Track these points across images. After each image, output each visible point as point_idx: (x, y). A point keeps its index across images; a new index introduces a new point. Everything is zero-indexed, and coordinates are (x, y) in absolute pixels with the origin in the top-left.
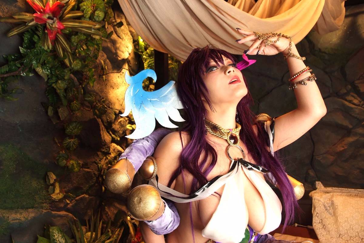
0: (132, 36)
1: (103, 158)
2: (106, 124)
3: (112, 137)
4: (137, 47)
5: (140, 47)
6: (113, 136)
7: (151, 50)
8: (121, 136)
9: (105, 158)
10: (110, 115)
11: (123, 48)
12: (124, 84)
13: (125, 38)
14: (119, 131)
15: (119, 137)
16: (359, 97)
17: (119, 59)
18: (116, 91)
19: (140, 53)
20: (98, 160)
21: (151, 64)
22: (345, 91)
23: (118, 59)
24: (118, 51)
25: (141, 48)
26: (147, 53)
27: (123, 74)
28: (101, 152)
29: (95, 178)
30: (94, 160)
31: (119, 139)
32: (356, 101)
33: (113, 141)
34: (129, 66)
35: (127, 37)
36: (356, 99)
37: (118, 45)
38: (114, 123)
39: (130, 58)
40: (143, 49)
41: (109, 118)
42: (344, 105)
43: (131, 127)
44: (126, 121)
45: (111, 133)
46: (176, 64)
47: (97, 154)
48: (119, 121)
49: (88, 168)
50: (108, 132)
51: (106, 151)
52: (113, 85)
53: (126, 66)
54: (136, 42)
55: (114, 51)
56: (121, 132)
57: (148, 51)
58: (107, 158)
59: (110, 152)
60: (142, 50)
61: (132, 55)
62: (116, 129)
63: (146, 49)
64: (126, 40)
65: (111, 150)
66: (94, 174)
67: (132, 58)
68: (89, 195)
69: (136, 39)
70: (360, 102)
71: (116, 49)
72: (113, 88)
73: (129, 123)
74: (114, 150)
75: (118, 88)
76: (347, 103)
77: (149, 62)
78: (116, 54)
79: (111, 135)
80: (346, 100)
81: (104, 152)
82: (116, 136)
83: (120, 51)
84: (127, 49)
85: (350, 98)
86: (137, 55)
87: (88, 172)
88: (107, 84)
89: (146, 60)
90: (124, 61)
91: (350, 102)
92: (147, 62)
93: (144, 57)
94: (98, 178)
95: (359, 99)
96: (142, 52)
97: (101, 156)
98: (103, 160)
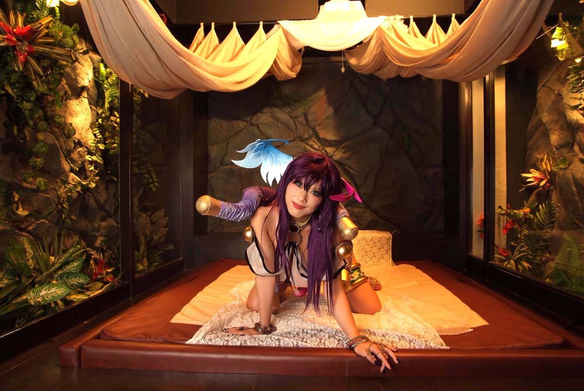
0: (93, 63)
1: (61, 187)
2: (64, 152)
3: (71, 167)
4: (97, 75)
5: (100, 76)
6: (71, 165)
7: (113, 80)
8: (80, 167)
9: (63, 186)
10: (69, 143)
11: (83, 75)
12: (83, 113)
13: (85, 64)
14: (78, 161)
15: (78, 167)
16: (319, 142)
17: (79, 86)
18: (75, 119)
19: (100, 82)
20: (57, 187)
21: (112, 94)
22: (308, 136)
23: (77, 85)
24: (78, 78)
25: (102, 76)
26: (108, 82)
27: (82, 102)
28: (60, 179)
29: (55, 205)
30: (52, 186)
31: (77, 169)
32: (316, 146)
33: (72, 170)
34: (88, 94)
35: (87, 63)
36: (317, 144)
37: (78, 71)
38: (73, 152)
39: (89, 86)
40: (104, 78)
41: (68, 145)
42: (306, 150)
43: (91, 158)
44: (85, 151)
45: (70, 162)
46: (139, 96)
47: (56, 181)
48: (78, 150)
49: (47, 194)
50: (67, 161)
51: (65, 180)
52: (72, 112)
53: (85, 94)
54: (96, 70)
55: (74, 77)
56: (80, 163)
57: (109, 80)
58: (66, 187)
59: (69, 181)
60: (102, 78)
61: (92, 83)
62: (75, 159)
63: (107, 78)
64: (86, 66)
65: (70, 179)
66: (54, 200)
67: (91, 86)
68: (49, 222)
69: (96, 65)
70: (320, 147)
71: (77, 75)
72: (72, 116)
73: (88, 154)
74: (73, 179)
75: (77, 117)
76: (308, 147)
77: (110, 92)
78: (76, 81)
79: (69, 164)
80: (308, 145)
81: (63, 179)
82: (75, 166)
83: (80, 77)
84: (87, 76)
85: (311, 143)
86: (98, 83)
87: (48, 198)
88: (65, 111)
89: (107, 89)
90: (84, 88)
91: (311, 146)
92: (108, 92)
93: (105, 86)
94: (57, 205)
95: (319, 144)
96: (103, 81)
97: (60, 184)
98: (62, 188)
